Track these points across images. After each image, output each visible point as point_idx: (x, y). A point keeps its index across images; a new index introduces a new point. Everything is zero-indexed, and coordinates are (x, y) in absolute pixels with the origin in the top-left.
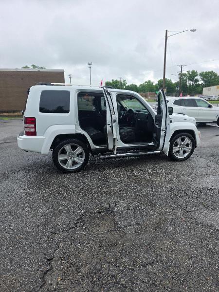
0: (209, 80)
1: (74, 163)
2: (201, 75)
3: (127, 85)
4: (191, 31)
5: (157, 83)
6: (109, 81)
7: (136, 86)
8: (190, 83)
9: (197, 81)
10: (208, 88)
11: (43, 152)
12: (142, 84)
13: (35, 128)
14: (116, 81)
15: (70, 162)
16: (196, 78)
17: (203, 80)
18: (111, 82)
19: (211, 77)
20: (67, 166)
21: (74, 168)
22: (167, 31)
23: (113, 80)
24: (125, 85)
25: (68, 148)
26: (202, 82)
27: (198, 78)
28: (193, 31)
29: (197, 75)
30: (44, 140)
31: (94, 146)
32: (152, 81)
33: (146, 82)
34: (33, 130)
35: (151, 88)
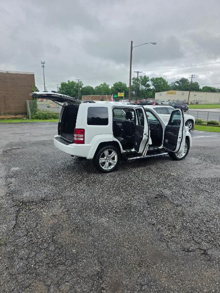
0: (159, 85)
1: (110, 164)
2: (152, 80)
3: (83, 87)
4: (152, 43)
5: (113, 86)
6: (65, 82)
7: (92, 88)
8: (142, 87)
9: (148, 86)
10: (159, 93)
11: (88, 157)
12: (97, 87)
13: (84, 137)
14: (72, 82)
15: (107, 164)
16: (147, 83)
17: (153, 85)
18: (67, 82)
19: (160, 82)
20: (105, 168)
21: (109, 168)
22: (132, 42)
23: (69, 81)
24: (81, 87)
25: (106, 152)
26: (153, 87)
27: (150, 83)
28: (155, 44)
29: (148, 81)
30: (90, 146)
31: (123, 151)
32: (107, 84)
33: (101, 85)
34: (82, 139)
35: (107, 90)
